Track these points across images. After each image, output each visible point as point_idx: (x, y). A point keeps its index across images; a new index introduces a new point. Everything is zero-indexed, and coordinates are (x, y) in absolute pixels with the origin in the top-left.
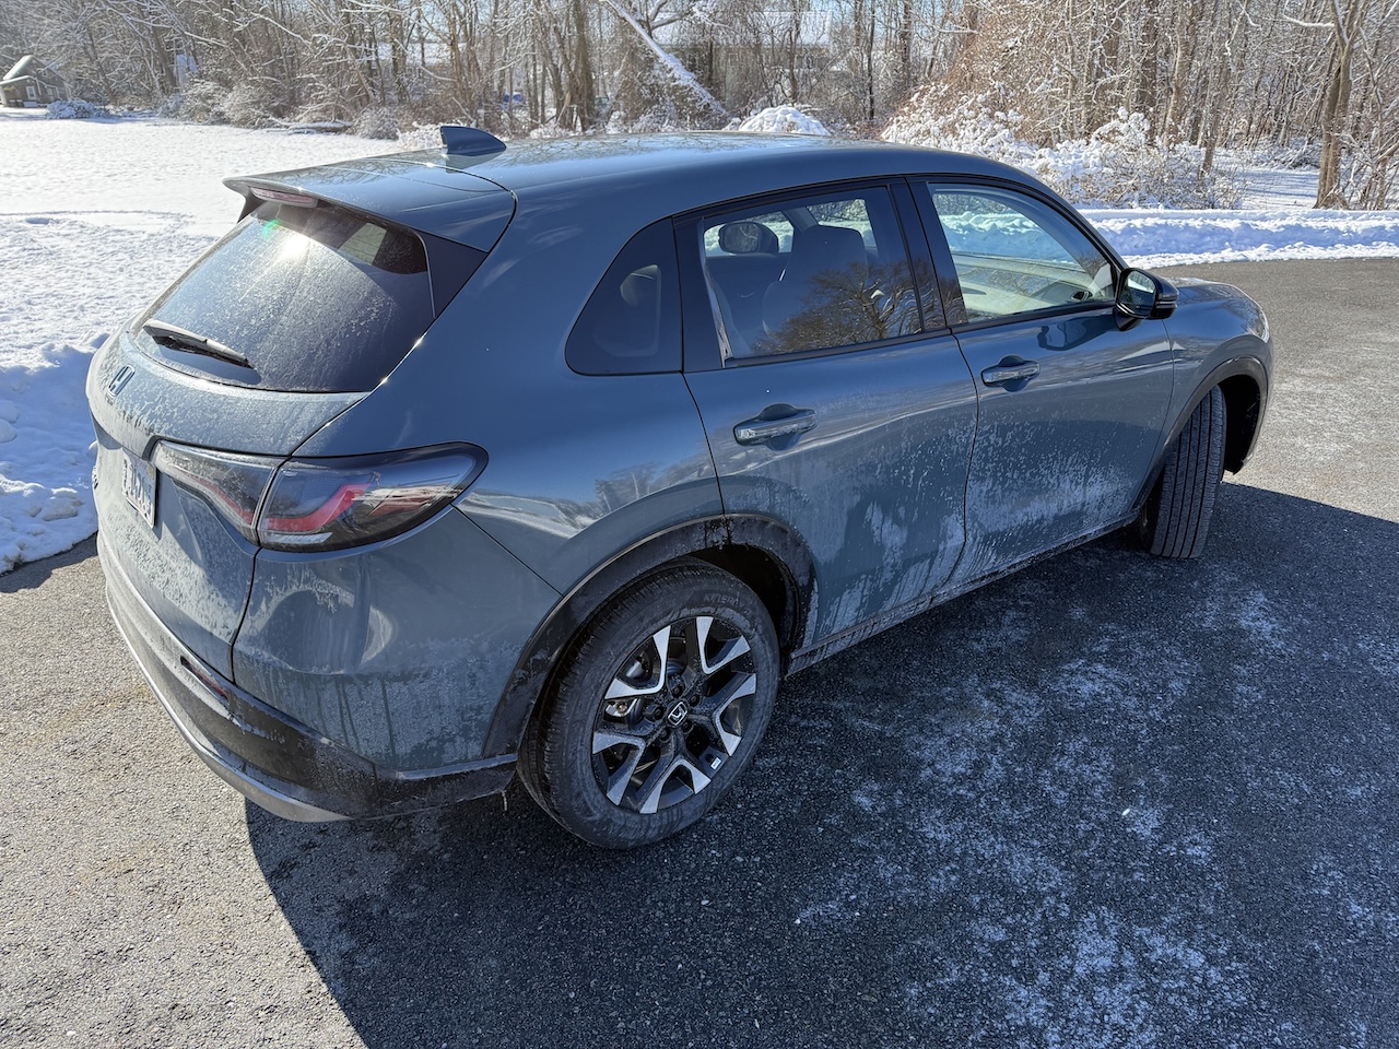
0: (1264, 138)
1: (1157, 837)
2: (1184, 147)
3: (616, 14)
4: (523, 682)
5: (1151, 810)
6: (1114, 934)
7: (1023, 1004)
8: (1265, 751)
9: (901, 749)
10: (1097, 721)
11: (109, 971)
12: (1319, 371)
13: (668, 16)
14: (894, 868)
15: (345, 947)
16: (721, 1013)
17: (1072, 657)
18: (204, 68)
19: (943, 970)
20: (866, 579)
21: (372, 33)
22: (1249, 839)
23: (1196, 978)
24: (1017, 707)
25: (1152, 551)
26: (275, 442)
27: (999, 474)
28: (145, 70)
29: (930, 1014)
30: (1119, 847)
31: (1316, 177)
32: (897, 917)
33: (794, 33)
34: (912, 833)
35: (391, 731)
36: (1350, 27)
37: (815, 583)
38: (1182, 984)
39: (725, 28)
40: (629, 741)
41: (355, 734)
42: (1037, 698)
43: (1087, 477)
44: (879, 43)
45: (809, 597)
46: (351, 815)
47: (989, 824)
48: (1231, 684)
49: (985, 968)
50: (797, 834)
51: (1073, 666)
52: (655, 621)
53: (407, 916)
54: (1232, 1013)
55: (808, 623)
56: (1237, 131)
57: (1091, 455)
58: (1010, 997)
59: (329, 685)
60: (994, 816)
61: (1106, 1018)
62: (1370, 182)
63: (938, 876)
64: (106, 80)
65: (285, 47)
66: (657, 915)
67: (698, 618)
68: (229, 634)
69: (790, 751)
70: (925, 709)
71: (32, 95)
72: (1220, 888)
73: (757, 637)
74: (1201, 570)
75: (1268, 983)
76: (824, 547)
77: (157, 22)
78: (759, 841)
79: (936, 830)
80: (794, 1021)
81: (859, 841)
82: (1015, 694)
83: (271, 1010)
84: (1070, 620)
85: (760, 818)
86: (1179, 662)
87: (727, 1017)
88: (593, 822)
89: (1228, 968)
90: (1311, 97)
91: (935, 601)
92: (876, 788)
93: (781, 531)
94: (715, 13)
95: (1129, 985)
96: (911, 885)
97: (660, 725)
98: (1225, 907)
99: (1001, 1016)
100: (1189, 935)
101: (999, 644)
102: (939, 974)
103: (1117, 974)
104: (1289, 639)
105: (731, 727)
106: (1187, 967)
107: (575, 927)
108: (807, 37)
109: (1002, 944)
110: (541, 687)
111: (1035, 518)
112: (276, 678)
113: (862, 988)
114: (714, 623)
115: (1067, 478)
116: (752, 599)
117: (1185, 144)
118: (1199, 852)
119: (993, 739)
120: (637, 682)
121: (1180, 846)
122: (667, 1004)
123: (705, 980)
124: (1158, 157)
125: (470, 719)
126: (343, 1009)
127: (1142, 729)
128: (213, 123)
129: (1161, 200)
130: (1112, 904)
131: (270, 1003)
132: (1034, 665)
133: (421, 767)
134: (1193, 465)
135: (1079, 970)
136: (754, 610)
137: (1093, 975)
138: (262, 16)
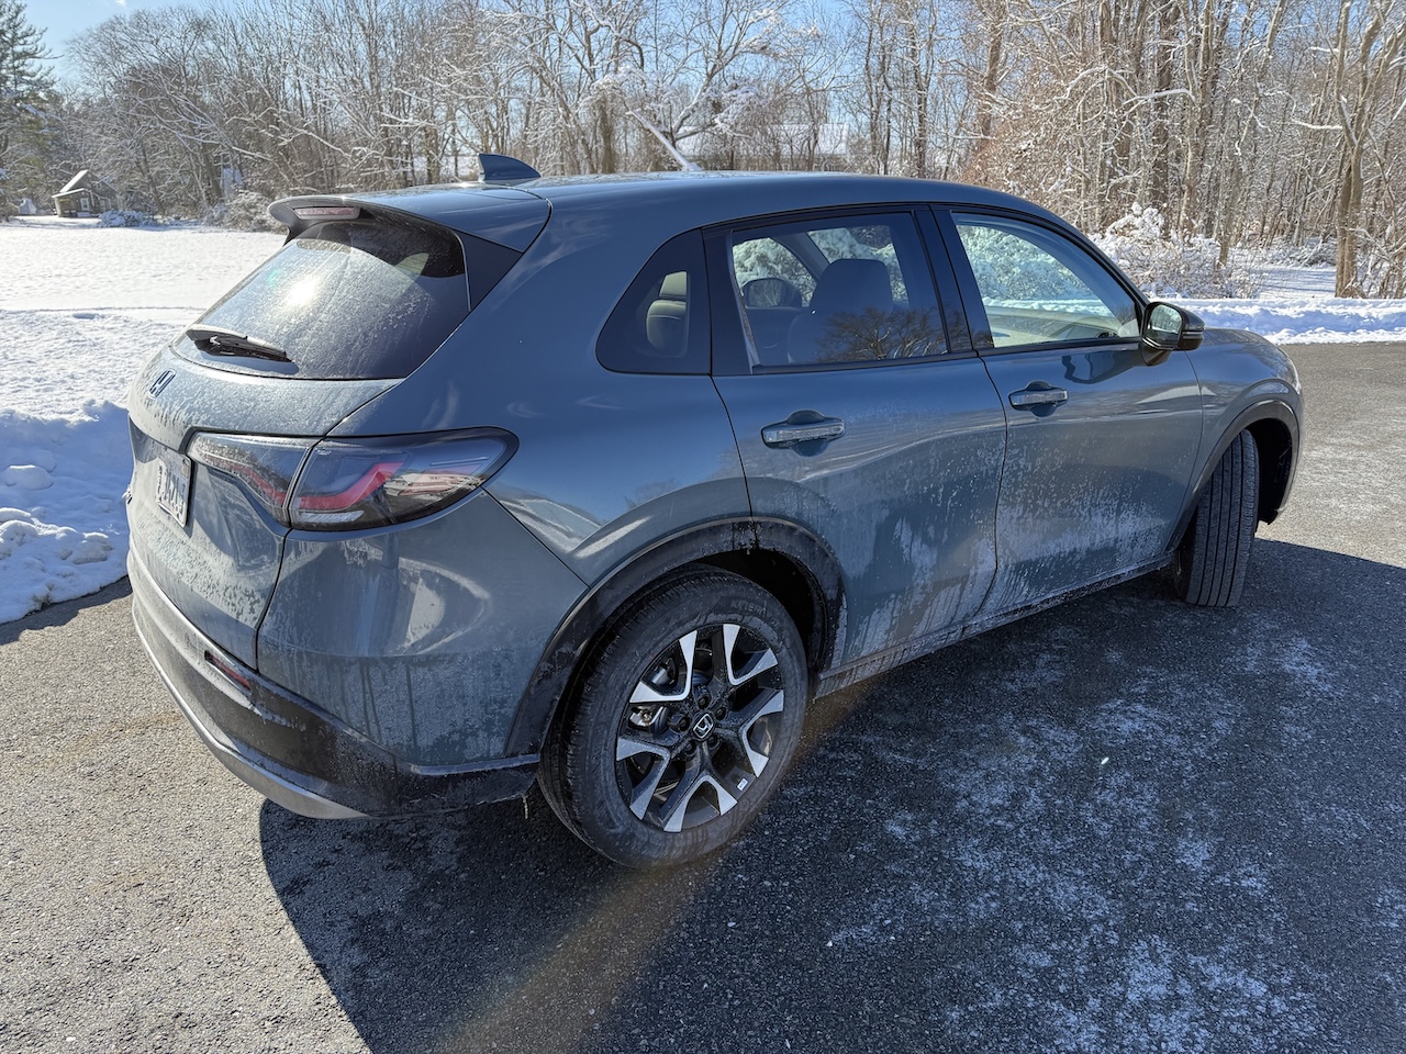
0: (1278, 239)
1: (1209, 869)
2: (1199, 240)
3: (641, 127)
4: (547, 676)
5: (1201, 842)
6: (1167, 962)
7: (1072, 1030)
8: (1318, 788)
9: (935, 782)
10: (1138, 757)
11: (113, 980)
12: (1349, 440)
13: (691, 129)
14: (929, 895)
15: (356, 961)
16: (749, 1033)
17: (1110, 697)
18: (249, 180)
19: (986, 994)
20: (896, 599)
21: (409, 146)
22: (1307, 872)
23: (1259, 1008)
24: (1055, 743)
25: (1188, 600)
26: (310, 424)
27: (1030, 501)
28: (193, 182)
29: (973, 1038)
30: (1168, 878)
31: (1332, 274)
32: (935, 942)
33: (812, 142)
34: (949, 861)
35: (413, 720)
36: (1358, 128)
37: (844, 599)
38: (1244, 1013)
39: (746, 138)
40: (653, 750)
41: (377, 723)
42: (1075, 735)
43: (1119, 512)
44: (895, 151)
45: (838, 611)
46: (369, 812)
47: (1029, 853)
48: (1278, 724)
49: (1031, 994)
50: (828, 860)
51: (1111, 706)
52: (680, 624)
53: (422, 932)
54: (1301, 1043)
55: (837, 641)
56: (1250, 232)
57: (1122, 489)
58: (1059, 1022)
59: (353, 667)
60: (1035, 845)
61: (1163, 1045)
62: (1388, 275)
63: (977, 903)
64: (155, 192)
65: (326, 160)
66: (682, 935)
67: (725, 625)
68: (255, 618)
69: (820, 782)
70: (959, 745)
71: (86, 206)
72: (1279, 919)
73: (784, 650)
74: (1240, 618)
75: (1338, 1013)
76: (853, 561)
77: (208, 138)
78: (788, 867)
79: (974, 859)
80: (827, 1041)
81: (893, 868)
82: (1052, 732)
83: (277, 1021)
84: (1107, 663)
85: (789, 844)
86: (1222, 703)
87: (756, 1036)
88: (615, 835)
89: (1293, 998)
90: (1322, 200)
91: (967, 631)
92: (909, 818)
93: (808, 540)
94: (736, 124)
95: (1187, 1013)
96: (949, 910)
97: (686, 737)
98: (1286, 937)
99: (1049, 1041)
100: (1249, 964)
101: (1034, 685)
102: (982, 998)
103: (1173, 1002)
104: (1336, 683)
105: (758, 746)
106: (1248, 996)
107: (595, 946)
108: (825, 147)
109: (1048, 970)
110: (565, 682)
111: (1068, 550)
112: (300, 660)
113: (899, 1010)
114: (741, 633)
115: (1098, 511)
116: (778, 610)
117: (1201, 237)
118: (1255, 883)
119: (1030, 773)
120: (663, 689)
121: (1234, 878)
122: (692, 1023)
123: (732, 1000)
124: (1175, 249)
125: (493, 713)
126: (353, 1021)
127: (1187, 765)
128: (254, 231)
129: (1178, 290)
130: (1163, 932)
131: (276, 1014)
132: (1072, 703)
133: (442, 763)
134: (1226, 507)
135: (1132, 997)
136: (782, 621)
137: (1147, 1002)
138: (305, 132)
